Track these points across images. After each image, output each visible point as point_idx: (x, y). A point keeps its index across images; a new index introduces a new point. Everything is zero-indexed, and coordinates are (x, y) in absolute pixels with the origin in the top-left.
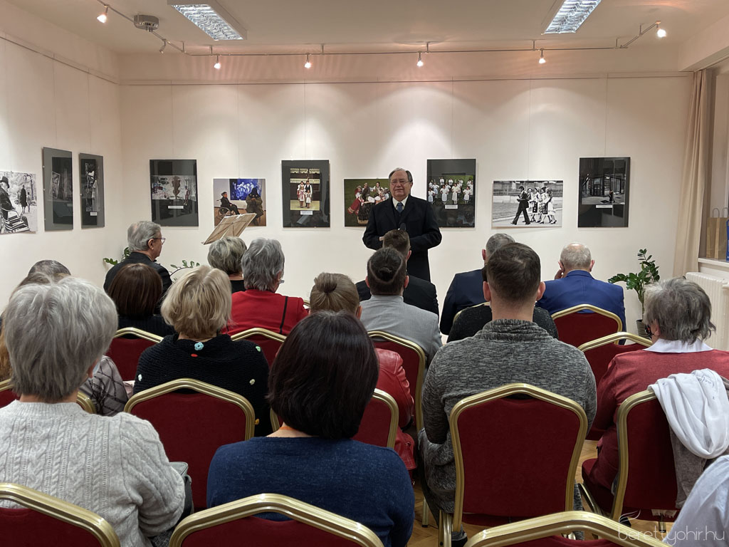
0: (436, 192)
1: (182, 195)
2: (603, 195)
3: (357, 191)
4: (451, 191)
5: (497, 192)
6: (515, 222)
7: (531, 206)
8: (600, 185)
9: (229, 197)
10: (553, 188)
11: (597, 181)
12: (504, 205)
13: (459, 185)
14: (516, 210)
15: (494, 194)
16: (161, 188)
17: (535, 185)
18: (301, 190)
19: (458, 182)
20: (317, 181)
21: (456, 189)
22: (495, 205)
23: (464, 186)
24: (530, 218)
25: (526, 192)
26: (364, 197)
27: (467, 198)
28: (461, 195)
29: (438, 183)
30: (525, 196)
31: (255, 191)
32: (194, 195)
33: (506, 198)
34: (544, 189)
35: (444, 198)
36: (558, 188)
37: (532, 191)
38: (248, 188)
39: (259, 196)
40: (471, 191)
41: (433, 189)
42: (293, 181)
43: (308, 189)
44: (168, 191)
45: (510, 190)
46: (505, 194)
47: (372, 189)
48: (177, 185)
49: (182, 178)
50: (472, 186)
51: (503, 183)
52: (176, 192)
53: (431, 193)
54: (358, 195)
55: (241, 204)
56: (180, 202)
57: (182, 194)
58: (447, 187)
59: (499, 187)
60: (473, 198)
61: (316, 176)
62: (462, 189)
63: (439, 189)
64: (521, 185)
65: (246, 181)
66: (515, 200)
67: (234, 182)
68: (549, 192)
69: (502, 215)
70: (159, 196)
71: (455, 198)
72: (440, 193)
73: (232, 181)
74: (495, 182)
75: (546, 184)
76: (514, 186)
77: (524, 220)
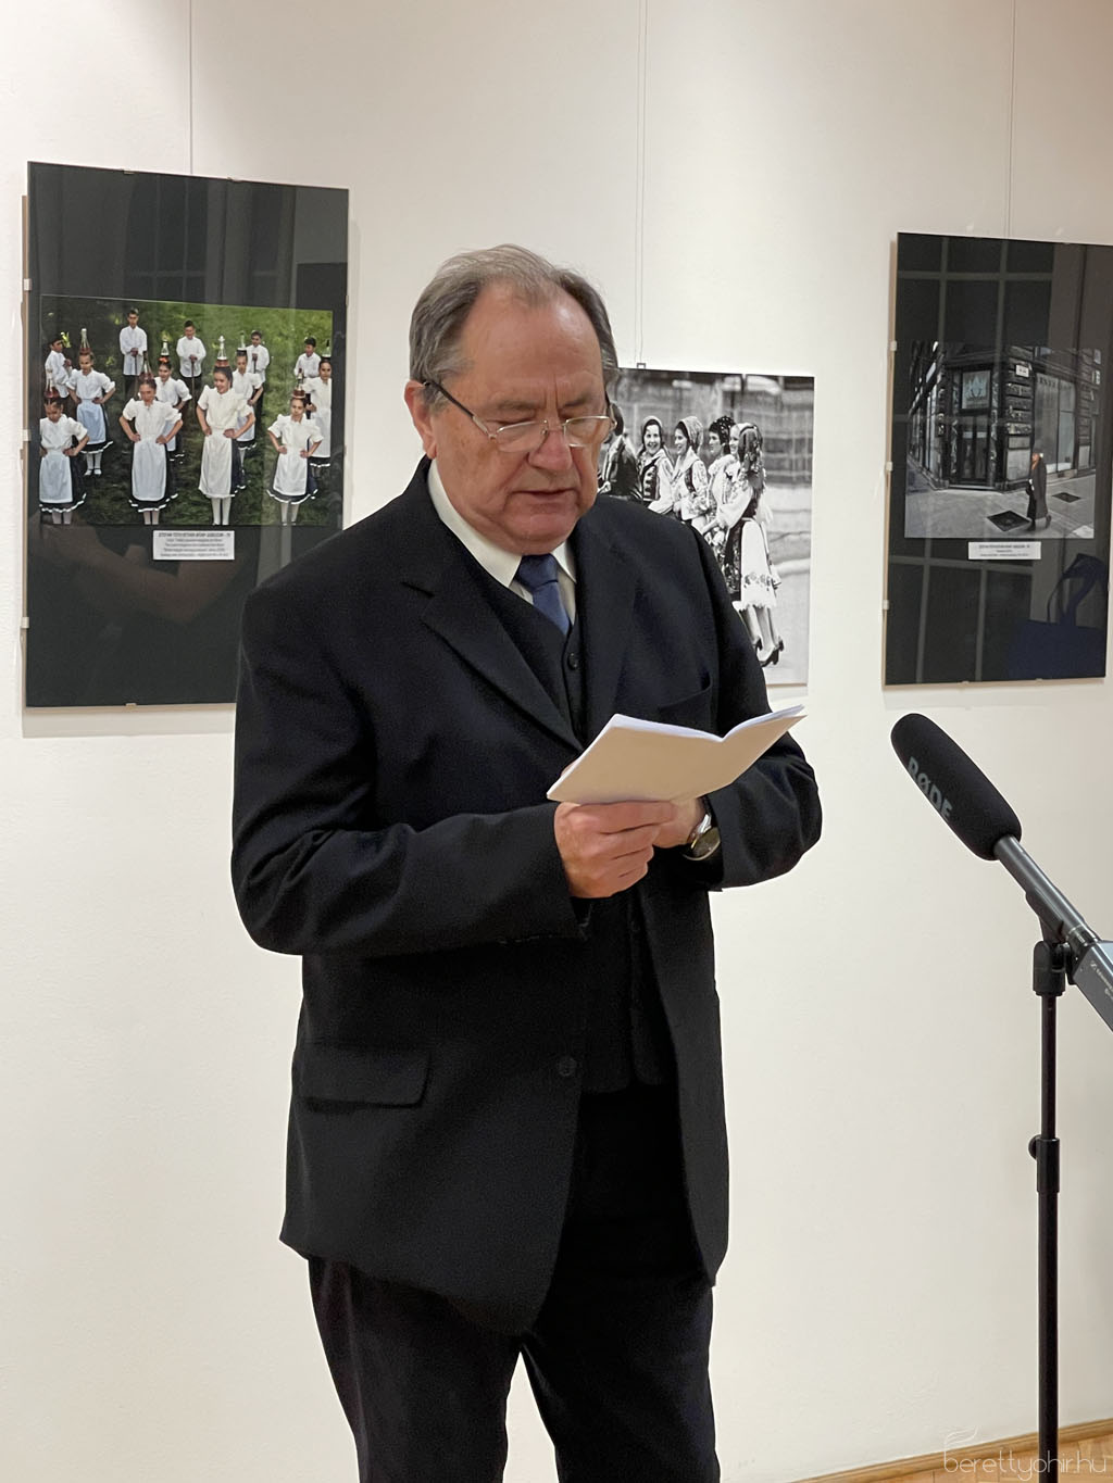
0: (90, 424)
2: (1001, 481)
8: (987, 412)
10: (767, 428)
11: (976, 387)
13: (248, 381)
17: (680, 403)
21: (225, 409)
23: (276, 393)
25: (632, 449)
27: (290, 478)
29: (104, 354)
34: (721, 427)
35: (149, 481)
36: (791, 428)
37: (665, 440)
41: (68, 406)
50: (322, 392)
53: (55, 432)
58: (170, 389)
62: (261, 414)
63: (112, 405)
68: (747, 450)
71: (216, 481)
72: (121, 440)
75: (731, 397)
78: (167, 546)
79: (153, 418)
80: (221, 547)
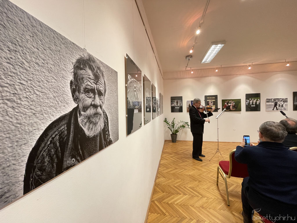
0: (248, 102)
1: (179, 105)
3: (225, 102)
4: (253, 102)
5: (268, 102)
6: (273, 110)
7: (278, 105)
9: (191, 105)
12: (270, 105)
13: (255, 100)
14: (273, 106)
15: (267, 102)
16: (173, 103)
18: (210, 103)
19: (255, 99)
20: (214, 100)
21: (254, 101)
22: (267, 105)
23: (257, 100)
24: (278, 108)
26: (228, 104)
27: (258, 103)
28: (256, 103)
29: (249, 100)
30: (276, 102)
32: (182, 105)
33: (270, 103)
35: (251, 104)
36: (286, 100)
37: (278, 101)
40: (259, 102)
41: (247, 101)
42: (208, 100)
43: (212, 102)
44: (175, 104)
45: (271, 101)
46: (270, 102)
47: (230, 102)
48: (177, 102)
49: (179, 101)
50: (259, 100)
51: (269, 99)
52: (177, 104)
53: (247, 102)
54: (226, 103)
56: (178, 107)
58: (252, 101)
59: (268, 100)
60: (260, 103)
61: (214, 99)
62: (256, 101)
64: (275, 100)
66: (273, 104)
68: (284, 101)
69: (269, 108)
70: (173, 105)
71: (254, 103)
72: (250, 103)
73: (191, 101)
74: (267, 99)
75: (282, 99)
76: (273, 100)
77: (276, 109)
78: (252, 106)
79: (251, 102)
80: (255, 106)
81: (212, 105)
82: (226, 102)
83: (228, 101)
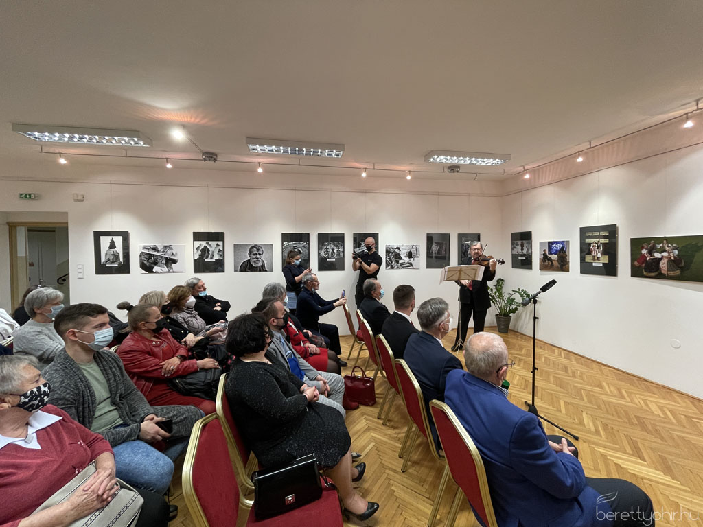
9: (547, 253)
18: (594, 248)
20: (607, 241)
26: (651, 253)
31: (562, 248)
32: (530, 252)
38: (558, 247)
39: (565, 252)
43: (598, 247)
47: (659, 246)
48: (522, 246)
49: (524, 242)
52: (522, 250)
54: (644, 251)
55: (554, 257)
56: (524, 255)
57: (525, 251)
61: (605, 237)
65: (557, 243)
67: (550, 243)
70: (515, 252)
73: (549, 243)
81: (599, 255)
82: (645, 245)
83: (653, 244)
